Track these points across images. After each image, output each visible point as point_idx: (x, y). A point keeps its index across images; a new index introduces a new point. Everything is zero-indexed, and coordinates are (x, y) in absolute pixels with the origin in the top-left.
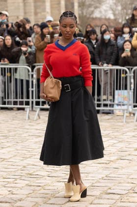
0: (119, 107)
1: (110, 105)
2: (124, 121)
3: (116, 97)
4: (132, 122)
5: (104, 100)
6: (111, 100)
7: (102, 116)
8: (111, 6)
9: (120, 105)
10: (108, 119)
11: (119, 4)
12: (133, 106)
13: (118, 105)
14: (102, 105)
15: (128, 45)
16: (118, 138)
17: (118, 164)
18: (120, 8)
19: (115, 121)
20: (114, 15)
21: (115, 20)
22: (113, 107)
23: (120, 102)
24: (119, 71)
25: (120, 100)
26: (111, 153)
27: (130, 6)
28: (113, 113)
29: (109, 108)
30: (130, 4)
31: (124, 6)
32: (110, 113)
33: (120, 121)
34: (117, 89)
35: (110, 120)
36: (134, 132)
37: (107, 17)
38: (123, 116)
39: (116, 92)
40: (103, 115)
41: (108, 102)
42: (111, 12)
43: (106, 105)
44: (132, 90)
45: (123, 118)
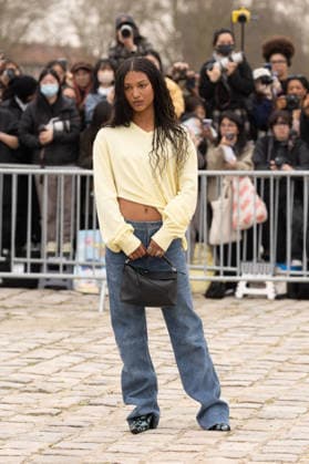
0: (89, 273)
1: (65, 267)
2: (101, 309)
3: (81, 246)
5: (51, 254)
6: (66, 255)
7: (43, 296)
8: (72, 13)
9: (90, 267)
10: (61, 303)
11: (94, 10)
13: (84, 267)
14: (45, 267)
16: (84, 351)
17: (83, 415)
18: (94, 19)
19: (79, 308)
20: (82, 36)
21: (84, 49)
22: (72, 272)
23: (90, 260)
25: (90, 256)
26: (63, 390)
28: (72, 289)
29: (61, 275)
30: (121, 9)
31: (107, 14)
32: (64, 288)
33: (91, 307)
35: (62, 306)
38: (98, 294)
39: (81, 234)
40: (49, 291)
41: (61, 261)
42: (71, 29)
43: (54, 268)
45: (98, 301)
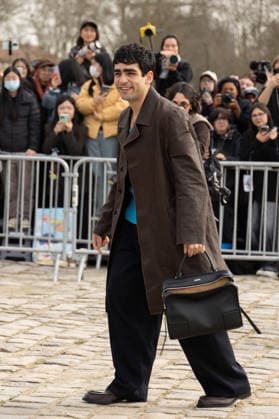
0: (45, 247)
1: (24, 241)
2: (56, 278)
3: (38, 222)
4: (71, 280)
5: (11, 229)
6: (25, 230)
7: (4, 266)
8: (32, 16)
9: (47, 241)
10: (20, 273)
11: (52, 14)
12: (75, 246)
13: (42, 241)
14: (7, 241)
15: (69, 108)
16: (39, 315)
17: (39, 372)
18: (52, 22)
19: (34, 276)
20: (40, 36)
21: (41, 48)
22: (31, 246)
23: (47, 235)
24: (46, 165)
25: (45, 231)
26: (22, 349)
27: (76, 19)
28: (31, 260)
29: (21, 248)
30: (75, 14)
31: (63, 18)
32: (23, 259)
33: (45, 277)
34: (40, 206)
35: (21, 276)
36: (75, 302)
37: (24, 42)
38: (53, 266)
39: (39, 212)
40: (8, 262)
41: (21, 235)
42: (32, 30)
43: (14, 241)
44: (75, 209)
45: (53, 271)
